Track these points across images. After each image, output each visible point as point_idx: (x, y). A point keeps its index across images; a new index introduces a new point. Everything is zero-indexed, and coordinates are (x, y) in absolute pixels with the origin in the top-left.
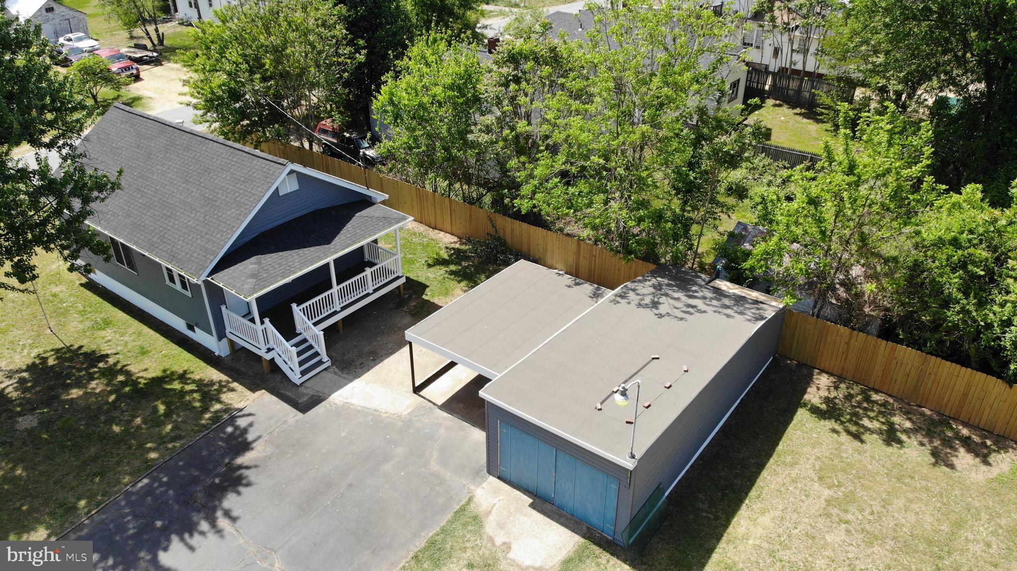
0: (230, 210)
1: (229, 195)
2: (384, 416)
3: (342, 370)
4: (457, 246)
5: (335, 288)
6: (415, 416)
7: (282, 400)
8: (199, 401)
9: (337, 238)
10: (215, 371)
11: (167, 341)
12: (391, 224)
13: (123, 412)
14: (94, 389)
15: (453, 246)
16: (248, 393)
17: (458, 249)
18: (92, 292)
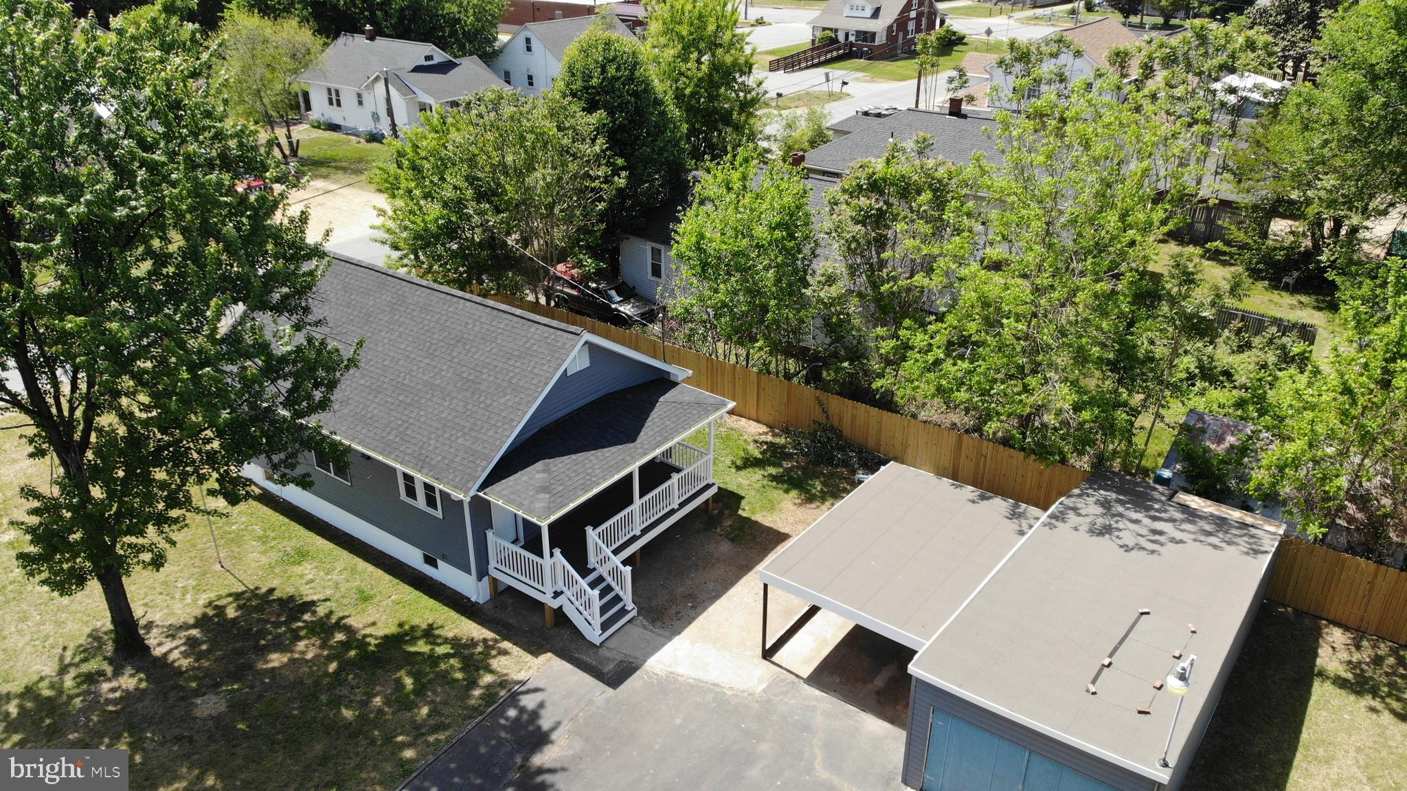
2: (729, 693)
3: (653, 622)
4: (769, 438)
5: (638, 502)
6: (775, 695)
7: (578, 668)
8: (461, 670)
9: (642, 434)
10: (475, 625)
11: (396, 581)
13: (352, 688)
14: (303, 653)
15: (763, 438)
16: (528, 657)
17: (771, 442)
18: (271, 508)
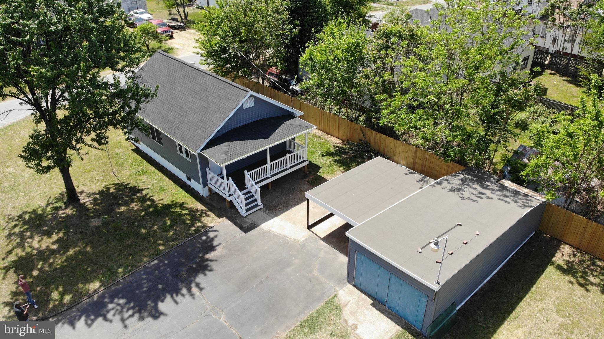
0: (216, 115)
1: (216, 106)
2: (289, 240)
3: (268, 211)
4: (341, 145)
5: (269, 164)
6: (307, 243)
7: (234, 224)
8: (189, 220)
9: (272, 135)
10: (200, 204)
11: (175, 185)
12: (303, 130)
13: (148, 222)
14: (133, 207)
15: (338, 145)
16: (216, 218)
17: (341, 147)
18: (138, 154)
